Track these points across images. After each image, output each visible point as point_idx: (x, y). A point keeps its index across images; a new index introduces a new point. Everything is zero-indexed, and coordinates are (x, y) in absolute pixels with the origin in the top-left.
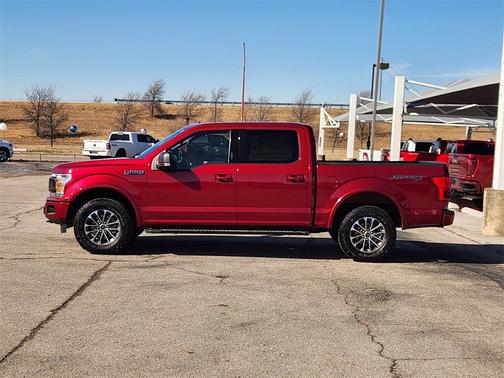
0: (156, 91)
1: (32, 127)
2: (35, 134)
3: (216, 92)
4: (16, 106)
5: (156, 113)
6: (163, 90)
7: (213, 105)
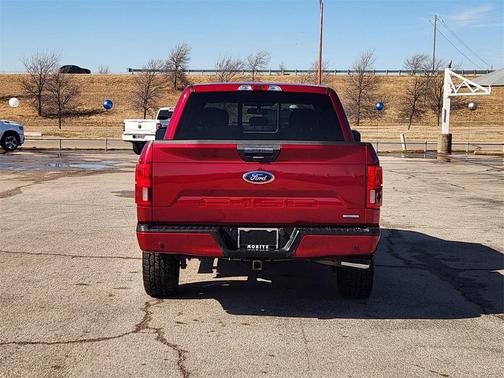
0: (179, 58)
1: (32, 104)
2: (37, 113)
3: (254, 58)
4: (12, 79)
5: (180, 84)
6: (188, 56)
7: (250, 74)
